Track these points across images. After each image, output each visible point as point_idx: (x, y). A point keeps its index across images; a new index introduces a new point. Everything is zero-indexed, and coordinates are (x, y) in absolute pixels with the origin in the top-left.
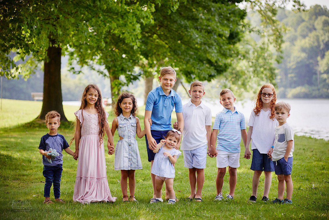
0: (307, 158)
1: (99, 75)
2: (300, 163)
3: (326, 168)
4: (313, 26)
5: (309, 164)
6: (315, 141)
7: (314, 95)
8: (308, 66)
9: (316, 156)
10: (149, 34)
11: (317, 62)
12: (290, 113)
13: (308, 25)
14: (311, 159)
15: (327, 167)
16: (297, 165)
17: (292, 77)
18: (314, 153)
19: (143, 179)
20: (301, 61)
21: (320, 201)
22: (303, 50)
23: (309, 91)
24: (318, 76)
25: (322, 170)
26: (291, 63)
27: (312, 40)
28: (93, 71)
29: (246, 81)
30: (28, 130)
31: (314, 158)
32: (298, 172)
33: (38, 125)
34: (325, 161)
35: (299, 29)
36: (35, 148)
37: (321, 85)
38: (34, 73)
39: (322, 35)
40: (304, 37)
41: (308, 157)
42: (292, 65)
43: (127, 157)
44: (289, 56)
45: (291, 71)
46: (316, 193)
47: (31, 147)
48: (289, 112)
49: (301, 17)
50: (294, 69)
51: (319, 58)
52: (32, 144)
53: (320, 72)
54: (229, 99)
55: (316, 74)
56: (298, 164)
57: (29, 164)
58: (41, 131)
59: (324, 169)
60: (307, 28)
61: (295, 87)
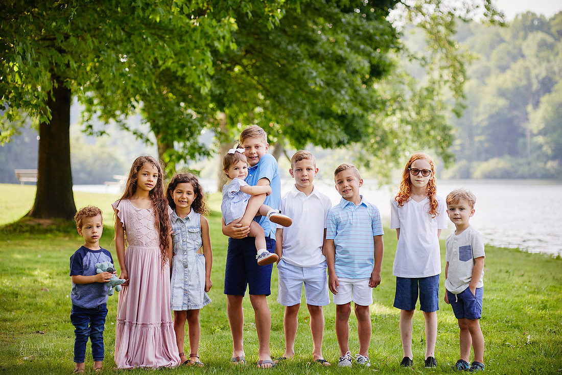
0: (513, 287)
1: (137, 139)
2: (502, 298)
3: (548, 306)
4: (520, 50)
5: (516, 299)
6: (527, 256)
7: (520, 173)
8: (509, 121)
9: (530, 284)
10: (229, 65)
11: (527, 114)
12: (474, 208)
13: (510, 48)
14: (520, 289)
15: (550, 305)
16: (498, 301)
17: (481, 142)
18: (526, 278)
19: (222, 326)
20: (498, 114)
21: (542, 367)
22: (502, 93)
23: (513, 167)
24: (528, 139)
25: (542, 310)
26: (480, 116)
27: (517, 74)
28: (125, 132)
29: (400, 148)
30: (10, 236)
31: (526, 287)
32: (500, 313)
33: (28, 228)
34: (546, 293)
35: (495, 55)
36: (25, 270)
37: (534, 156)
38: (20, 133)
39: (535, 67)
40: (503, 69)
41: (516, 286)
42: (482, 121)
43: (181, 287)
44: (476, 104)
45: (479, 131)
46: (535, 352)
47: (17, 268)
48: (472, 207)
49: (498, 35)
50: (486, 128)
51: (530, 108)
52: (19, 262)
53: (531, 132)
54: (349, 180)
55: (524, 136)
56: (498, 299)
57: (15, 299)
58: (34, 239)
59: (545, 307)
60: (509, 53)
61: (486, 160)
